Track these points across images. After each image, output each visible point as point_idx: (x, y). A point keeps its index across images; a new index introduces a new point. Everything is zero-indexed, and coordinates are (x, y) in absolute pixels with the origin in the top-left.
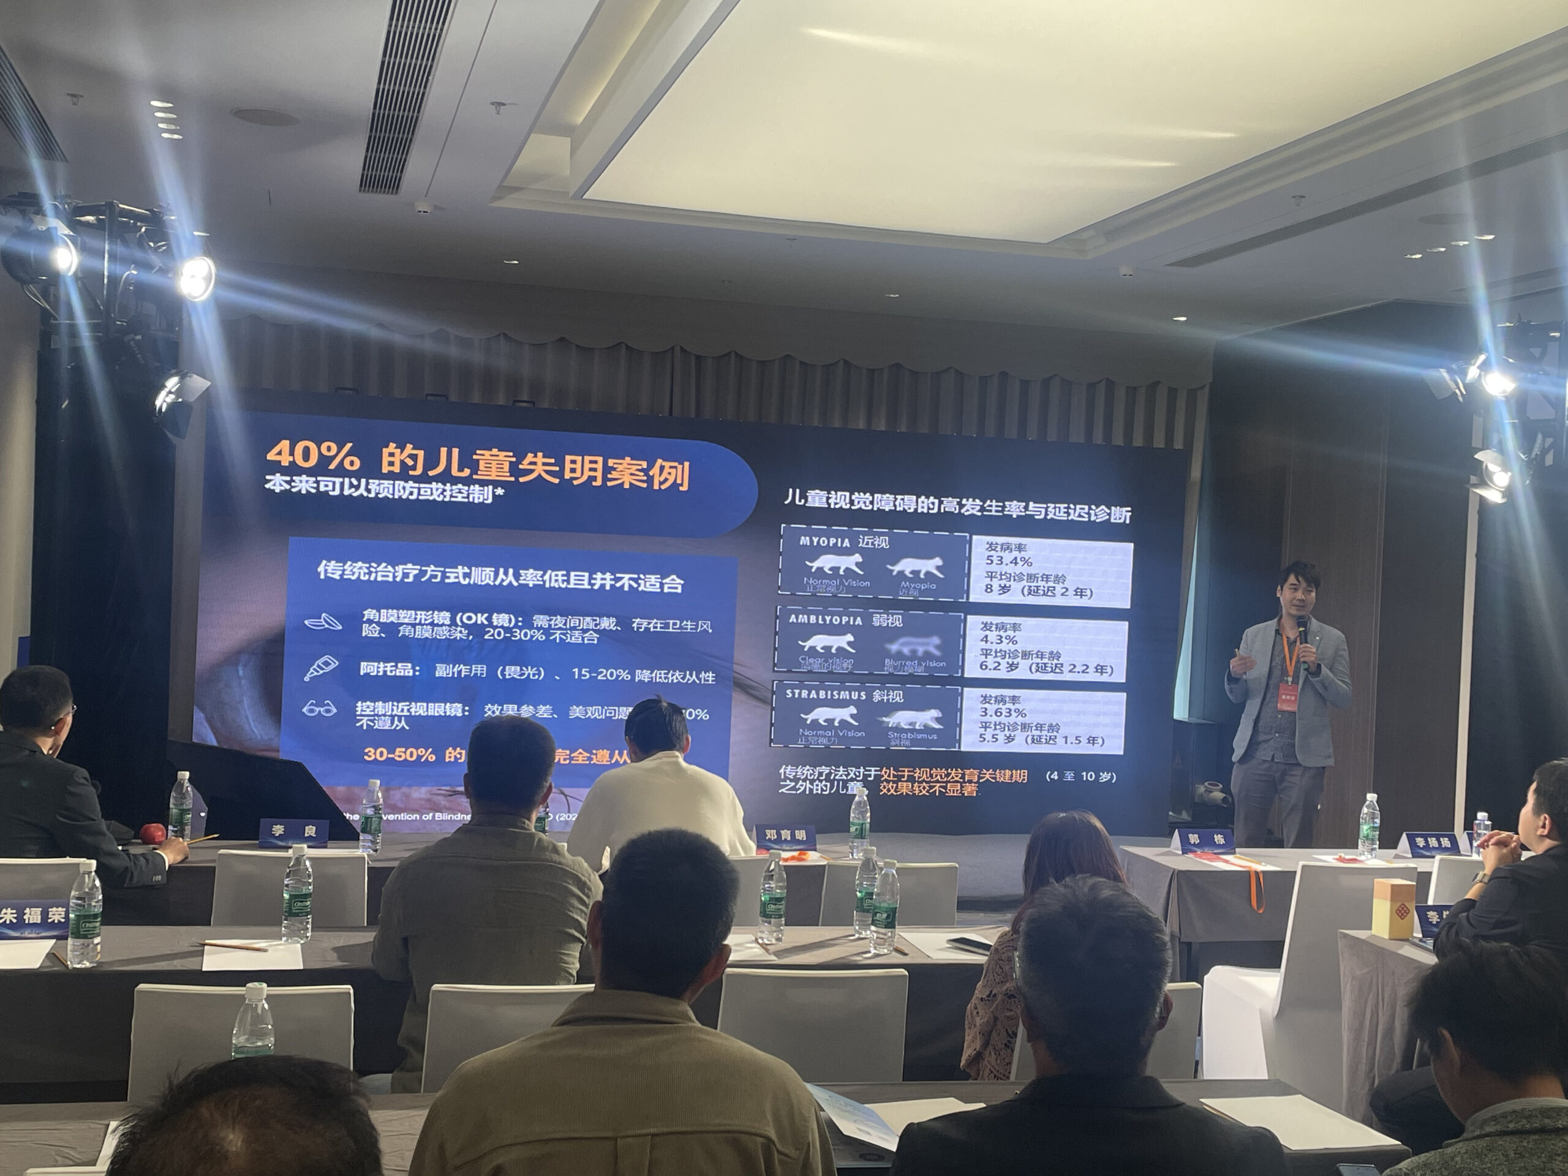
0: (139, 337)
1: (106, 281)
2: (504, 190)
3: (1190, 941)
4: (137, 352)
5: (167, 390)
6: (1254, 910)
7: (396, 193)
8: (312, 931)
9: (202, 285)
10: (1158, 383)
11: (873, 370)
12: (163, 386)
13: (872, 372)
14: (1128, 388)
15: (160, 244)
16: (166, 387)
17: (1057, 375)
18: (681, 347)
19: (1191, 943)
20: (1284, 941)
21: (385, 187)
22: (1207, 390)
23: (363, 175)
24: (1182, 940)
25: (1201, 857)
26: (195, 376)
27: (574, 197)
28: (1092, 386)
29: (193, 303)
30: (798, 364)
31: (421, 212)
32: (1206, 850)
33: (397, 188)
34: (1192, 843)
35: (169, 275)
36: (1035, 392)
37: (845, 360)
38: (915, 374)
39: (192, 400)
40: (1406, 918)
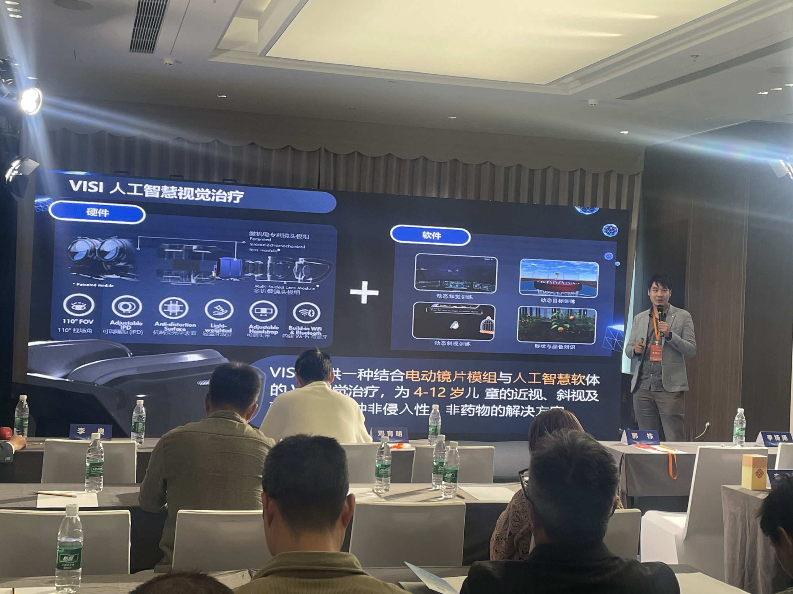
2: (218, 51)
3: (633, 496)
5: (12, 168)
6: (671, 477)
7: (152, 52)
8: (103, 486)
9: (34, 105)
10: (612, 171)
11: (441, 163)
12: (10, 166)
13: (440, 164)
14: (593, 174)
15: (8, 80)
16: (12, 166)
17: (551, 166)
18: (325, 148)
19: (633, 497)
20: (689, 496)
21: (146, 49)
22: (640, 175)
23: (132, 41)
24: (628, 496)
25: (639, 447)
26: (30, 160)
27: (260, 55)
28: (572, 174)
29: (29, 117)
30: (395, 159)
31: (167, 64)
32: (642, 442)
33: (153, 49)
34: (634, 438)
35: (14, 99)
36: (538, 176)
37: (424, 157)
38: (466, 165)
39: (28, 174)
40: (761, 477)
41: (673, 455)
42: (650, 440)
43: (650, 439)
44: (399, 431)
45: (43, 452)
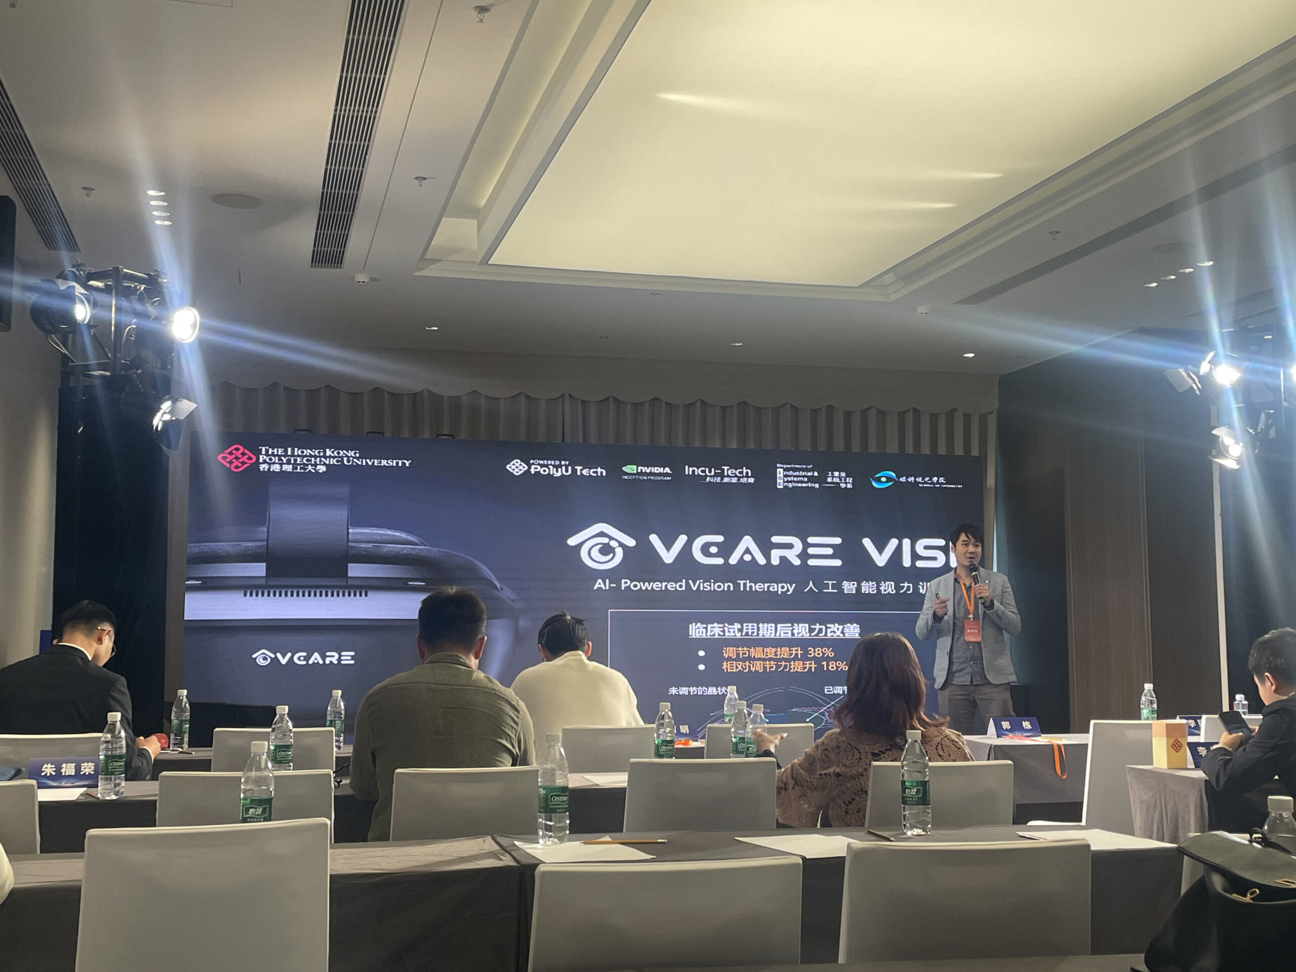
0: (140, 371)
1: (113, 329)
2: (425, 261)
4: (138, 383)
5: (161, 412)
6: (1059, 776)
7: (340, 267)
9: (190, 330)
10: (955, 410)
11: (725, 407)
12: (159, 409)
13: (724, 409)
14: (930, 414)
15: (155, 299)
16: (161, 409)
17: (872, 406)
18: (569, 394)
21: (332, 262)
22: (995, 414)
23: (314, 251)
25: (1013, 737)
26: (185, 400)
27: (479, 264)
28: (902, 415)
29: (182, 345)
30: (664, 403)
31: (359, 282)
32: (1017, 733)
33: (341, 263)
34: (1005, 728)
35: (163, 322)
36: (856, 420)
37: (702, 400)
38: (758, 409)
39: (182, 418)
40: (1180, 752)
41: (1059, 746)
42: (1027, 731)
43: (1027, 729)
44: (685, 726)
45: (211, 760)
